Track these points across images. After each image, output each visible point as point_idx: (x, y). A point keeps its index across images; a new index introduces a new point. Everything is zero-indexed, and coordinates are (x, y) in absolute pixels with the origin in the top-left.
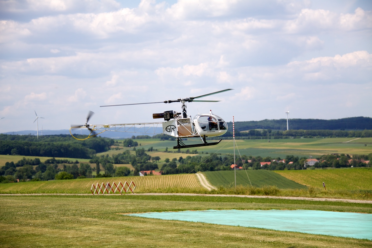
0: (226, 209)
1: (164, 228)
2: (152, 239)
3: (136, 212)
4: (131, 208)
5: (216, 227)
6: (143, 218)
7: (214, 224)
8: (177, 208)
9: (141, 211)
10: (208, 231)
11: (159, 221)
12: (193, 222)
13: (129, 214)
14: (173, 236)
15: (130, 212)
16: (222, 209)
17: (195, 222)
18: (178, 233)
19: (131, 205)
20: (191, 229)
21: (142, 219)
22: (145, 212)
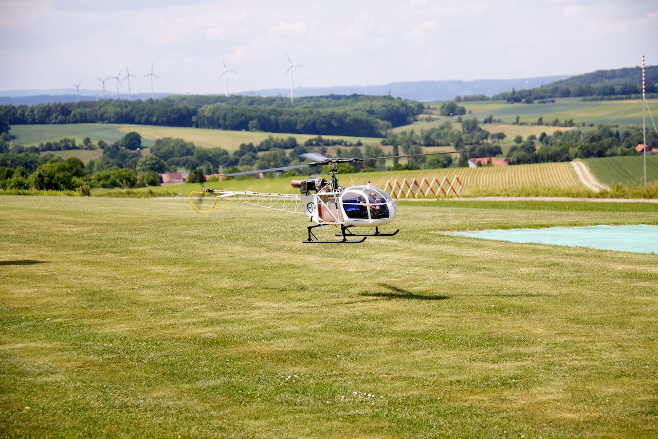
0: (629, 223)
1: (516, 257)
2: (495, 277)
3: (464, 230)
4: (457, 222)
5: (611, 256)
6: (478, 239)
7: (606, 251)
8: (537, 222)
9: (473, 228)
10: (596, 263)
11: (506, 246)
12: (567, 247)
13: (453, 233)
14: (533, 272)
15: (454, 229)
16: (621, 224)
17: (571, 247)
18: (540, 267)
19: (456, 218)
20: (564, 260)
21: (476, 242)
22: (481, 229)
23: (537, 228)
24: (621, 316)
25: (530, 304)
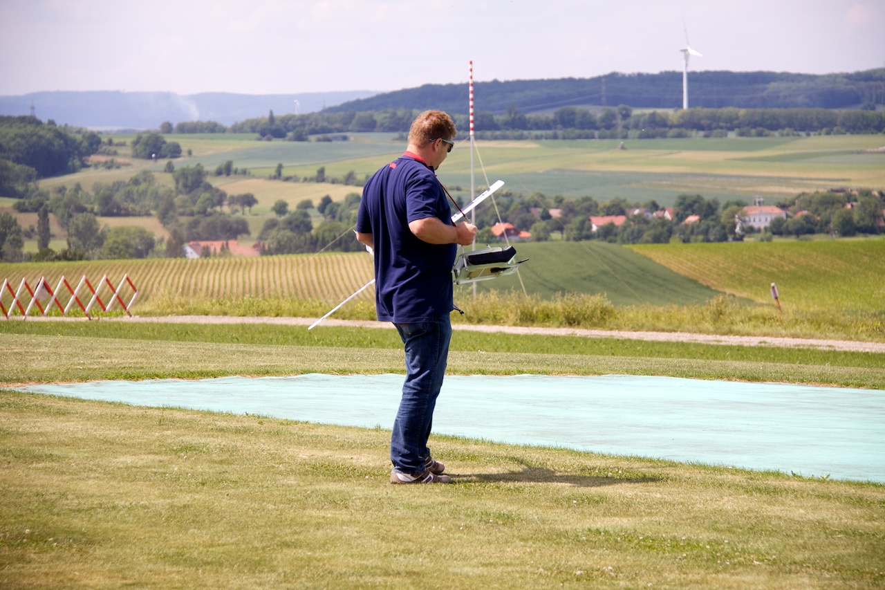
0: (367, 371)
1: (122, 433)
2: (63, 473)
3: (50, 380)
4: (44, 365)
5: (300, 432)
6: (67, 399)
7: (296, 423)
8: (200, 366)
9: (68, 377)
10: (266, 447)
11: (117, 412)
12: (230, 416)
13: (27, 386)
14: (140, 463)
15: (30, 379)
16: (351, 372)
17: (235, 416)
18: (159, 453)
19: (46, 357)
20: (209, 440)
21: (62, 404)
22: (84, 379)
23: (193, 378)
24: (263, 548)
25: (104, 525)
